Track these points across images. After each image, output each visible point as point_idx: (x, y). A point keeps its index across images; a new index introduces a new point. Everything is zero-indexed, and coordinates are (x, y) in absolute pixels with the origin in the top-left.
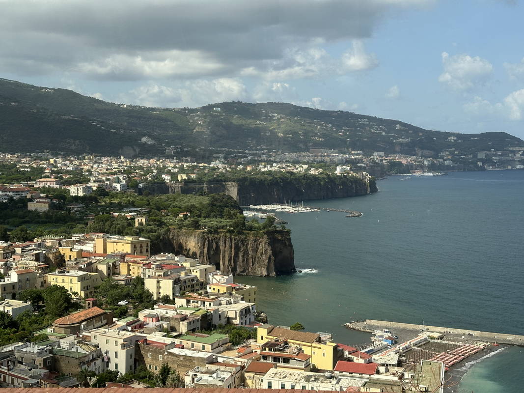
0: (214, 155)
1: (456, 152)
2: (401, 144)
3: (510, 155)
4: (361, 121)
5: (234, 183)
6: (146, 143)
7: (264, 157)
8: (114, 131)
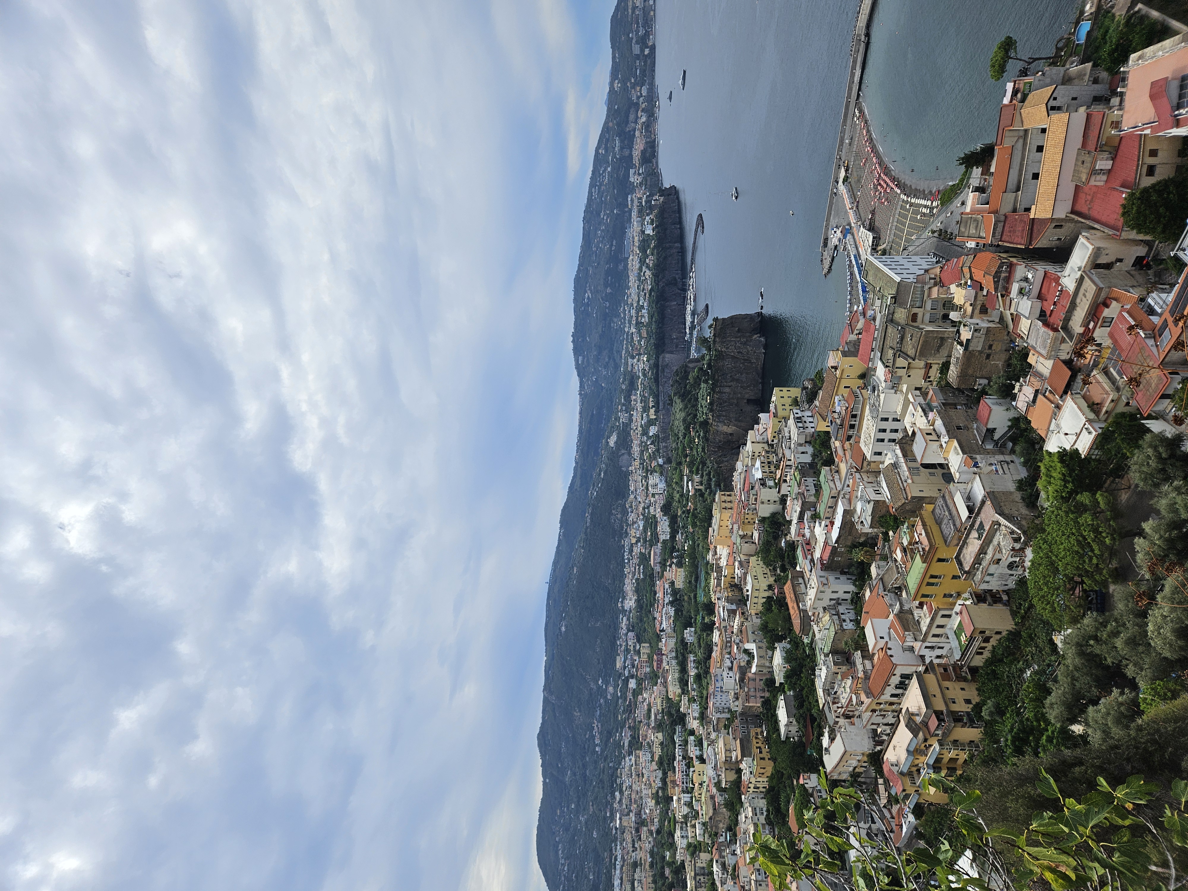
0: (630, 369)
1: (633, 81)
2: (622, 148)
3: (637, 13)
5: (661, 357)
6: (616, 443)
8: (602, 474)
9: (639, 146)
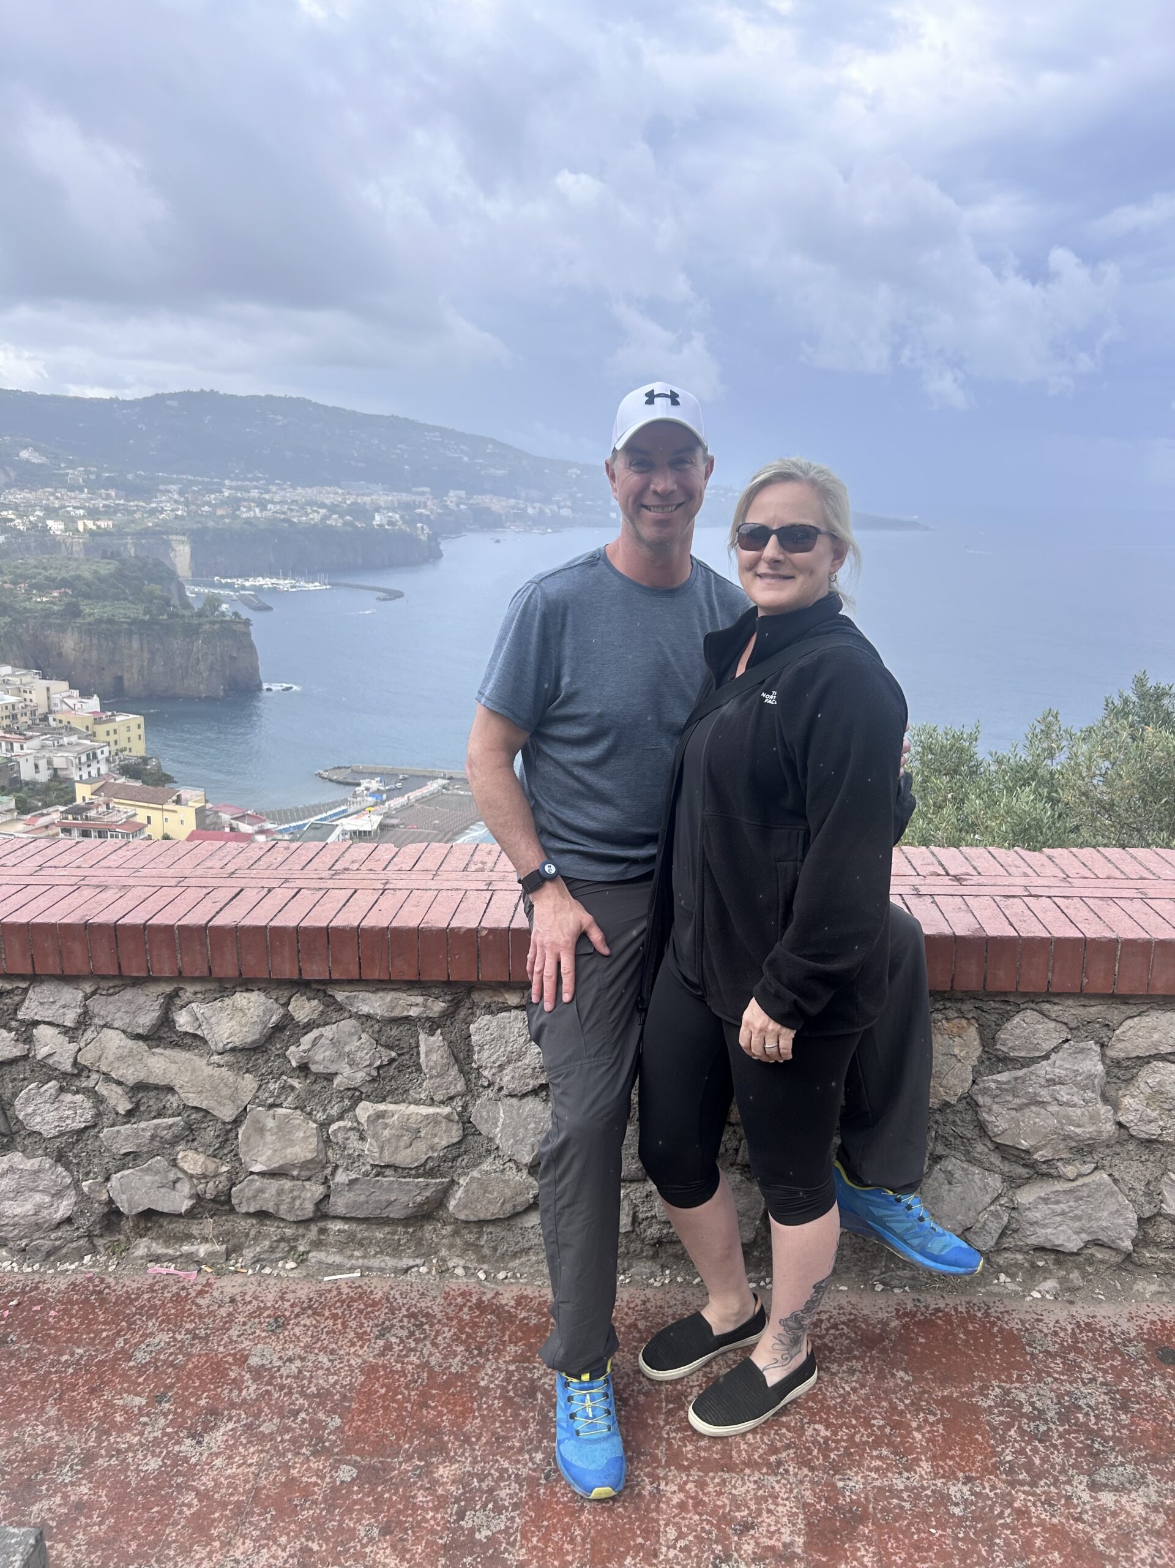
0: (161, 487)
2: (493, 478)
5: (184, 538)
6: (28, 461)
7: (255, 493)
9: (497, 504)
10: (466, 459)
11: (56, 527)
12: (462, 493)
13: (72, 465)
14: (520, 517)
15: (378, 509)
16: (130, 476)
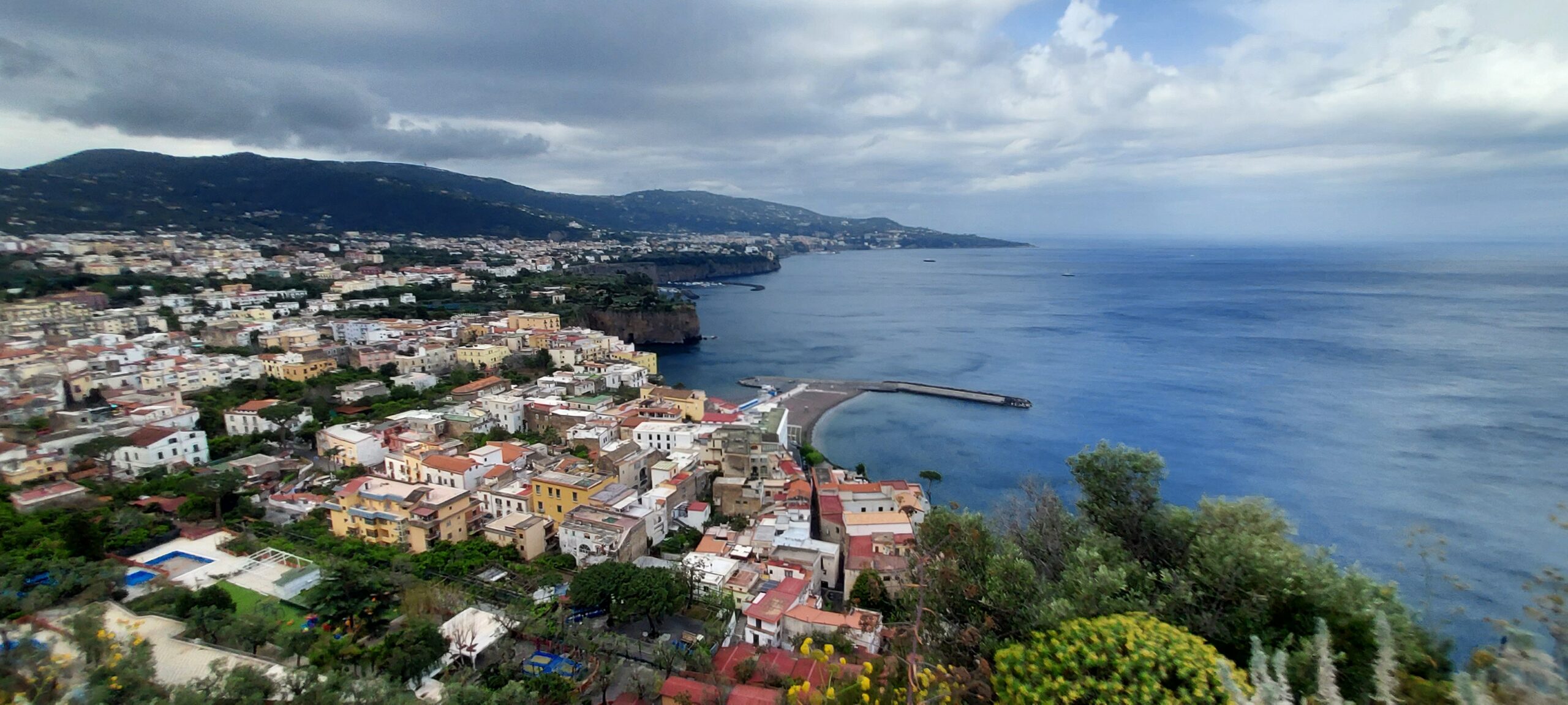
0: (638, 238)
1: (848, 234)
2: (804, 227)
4: (769, 207)
6: (573, 228)
7: (684, 240)
8: (542, 216)
9: (807, 240)
10: (788, 218)
11: (591, 259)
12: (787, 236)
13: (594, 229)
14: (818, 246)
15: (747, 245)
16: (622, 233)
